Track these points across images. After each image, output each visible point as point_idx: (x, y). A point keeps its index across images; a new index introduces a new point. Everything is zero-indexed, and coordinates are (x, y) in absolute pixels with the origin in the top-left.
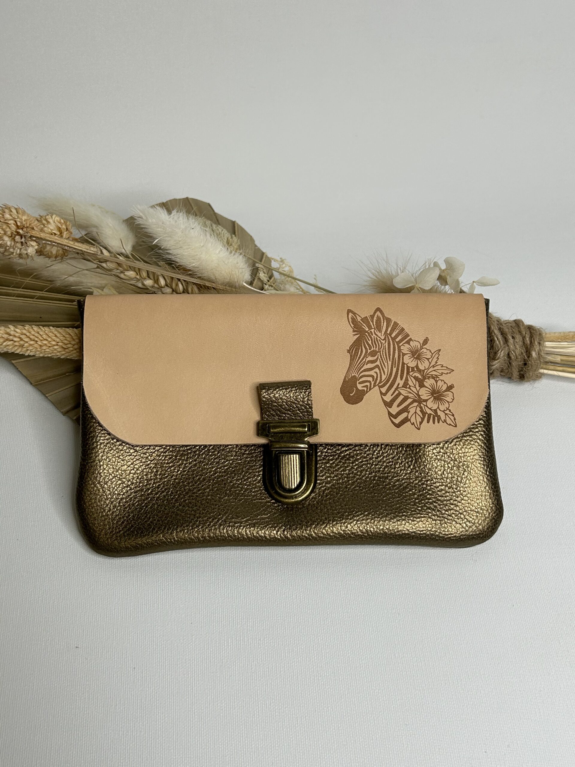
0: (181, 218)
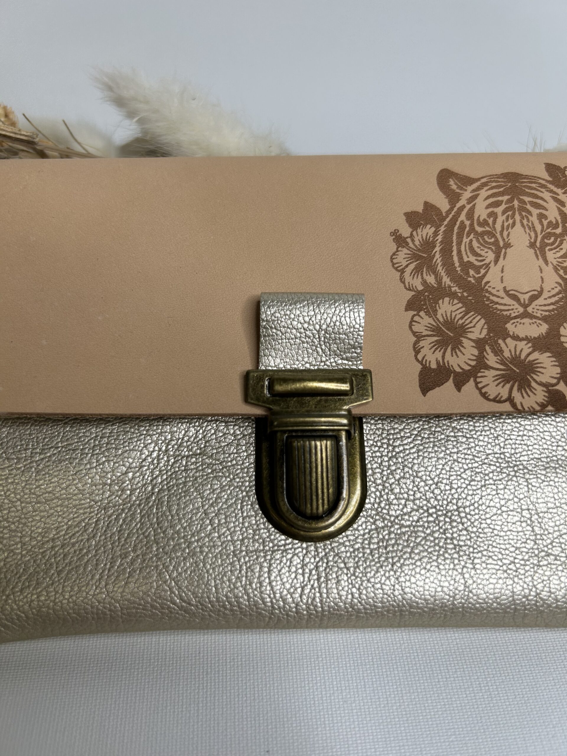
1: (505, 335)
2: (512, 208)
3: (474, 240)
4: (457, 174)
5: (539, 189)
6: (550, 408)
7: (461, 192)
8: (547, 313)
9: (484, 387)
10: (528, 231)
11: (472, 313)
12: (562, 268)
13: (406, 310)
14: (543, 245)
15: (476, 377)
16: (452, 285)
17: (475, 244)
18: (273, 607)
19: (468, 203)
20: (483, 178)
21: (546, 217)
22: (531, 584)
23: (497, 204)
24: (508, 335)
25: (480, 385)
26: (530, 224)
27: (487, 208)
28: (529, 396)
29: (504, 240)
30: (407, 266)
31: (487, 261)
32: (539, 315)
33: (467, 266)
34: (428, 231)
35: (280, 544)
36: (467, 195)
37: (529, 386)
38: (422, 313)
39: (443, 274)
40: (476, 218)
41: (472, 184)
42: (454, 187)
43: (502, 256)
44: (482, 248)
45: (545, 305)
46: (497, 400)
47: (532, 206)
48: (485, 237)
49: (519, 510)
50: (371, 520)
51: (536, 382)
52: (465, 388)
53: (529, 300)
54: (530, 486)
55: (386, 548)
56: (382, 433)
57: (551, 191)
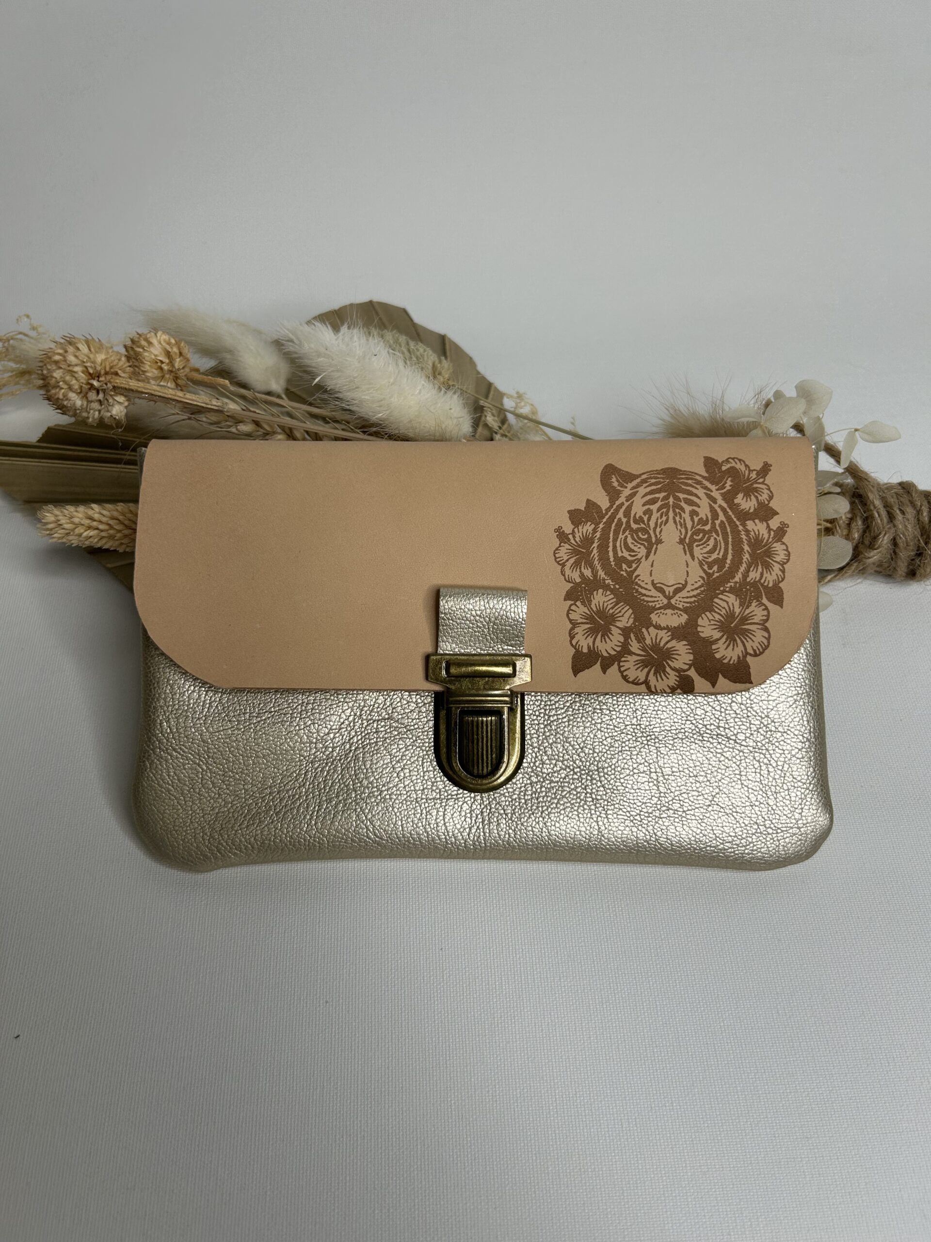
0: (355, 338)
1: (648, 624)
2: (666, 506)
3: (629, 536)
4: (620, 470)
5: (695, 485)
6: (679, 691)
7: (622, 489)
8: (688, 605)
9: (625, 670)
10: (679, 527)
11: (622, 604)
12: (707, 563)
13: (565, 600)
14: (692, 541)
15: (620, 662)
16: (606, 578)
17: (630, 540)
18: (447, 842)
19: (627, 501)
20: (644, 474)
21: (697, 514)
22: (652, 832)
23: (653, 502)
24: (651, 624)
25: (622, 669)
26: (682, 521)
27: (643, 505)
28: (663, 680)
29: (656, 536)
30: (567, 560)
31: (639, 557)
32: (681, 606)
33: (620, 560)
34: (588, 528)
35: (453, 793)
36: (627, 492)
37: (664, 671)
38: (578, 603)
39: (599, 567)
40: (632, 516)
41: (632, 480)
42: (616, 484)
43: (653, 552)
44: (636, 544)
45: (687, 597)
46: (635, 683)
47: (686, 503)
48: (640, 534)
49: (648, 773)
50: (527, 776)
51: (671, 667)
52: (609, 671)
53: (673, 592)
54: (659, 753)
55: (537, 799)
56: (541, 704)
57: (706, 488)
